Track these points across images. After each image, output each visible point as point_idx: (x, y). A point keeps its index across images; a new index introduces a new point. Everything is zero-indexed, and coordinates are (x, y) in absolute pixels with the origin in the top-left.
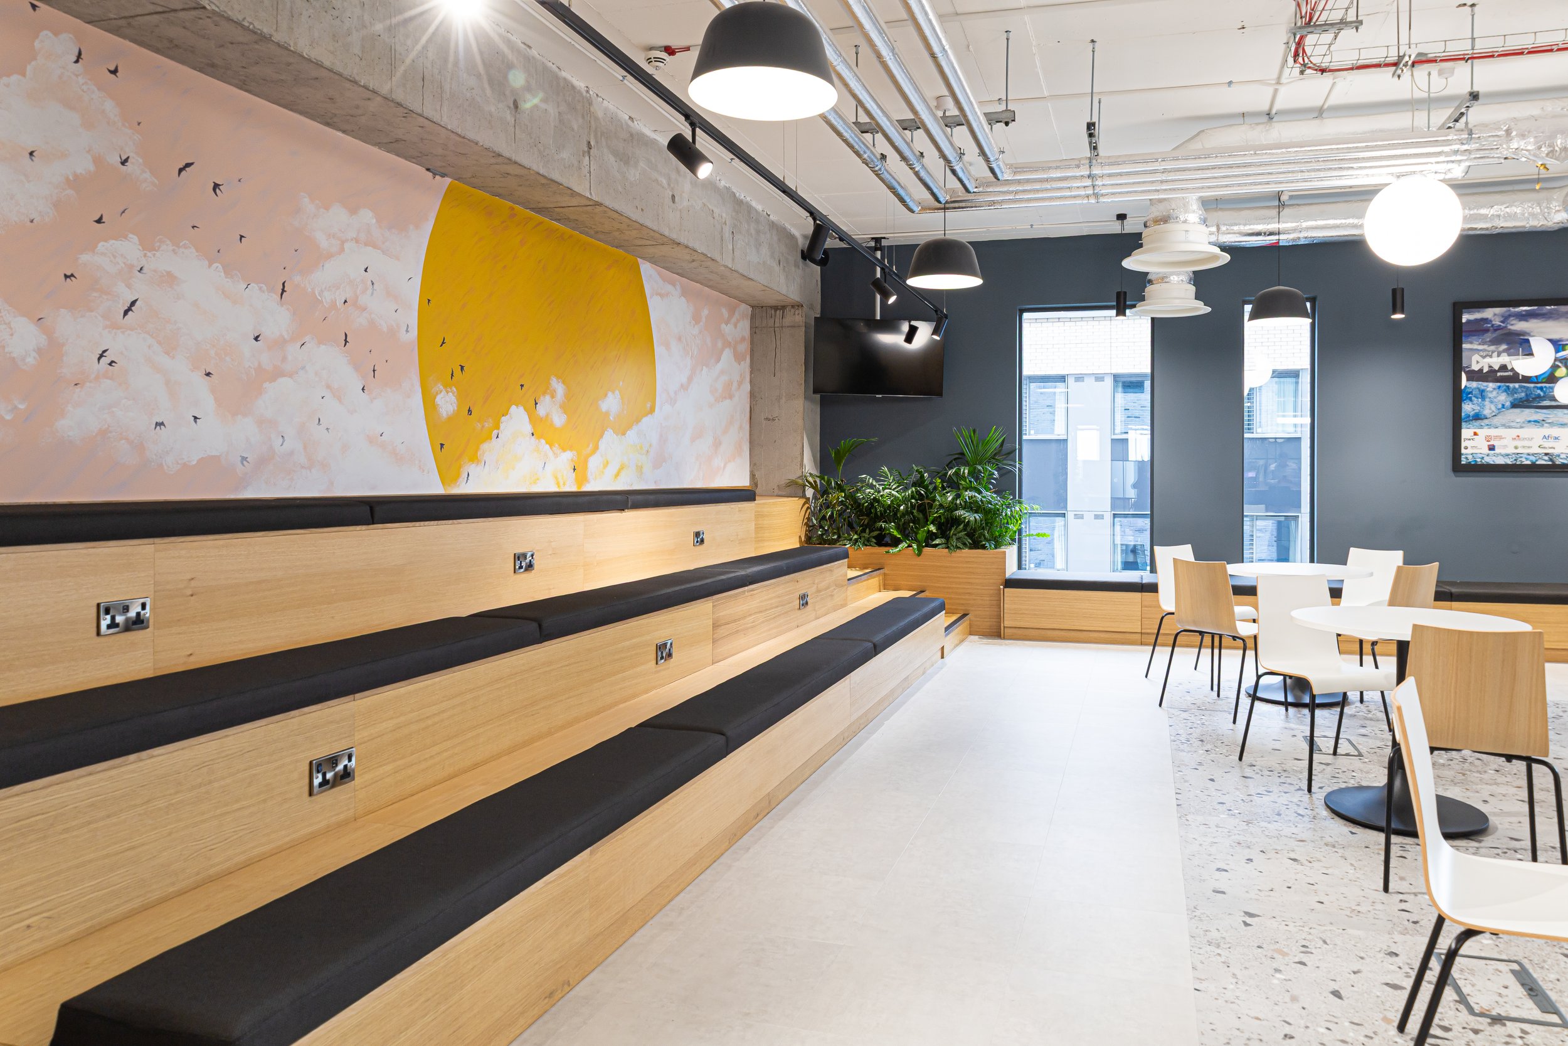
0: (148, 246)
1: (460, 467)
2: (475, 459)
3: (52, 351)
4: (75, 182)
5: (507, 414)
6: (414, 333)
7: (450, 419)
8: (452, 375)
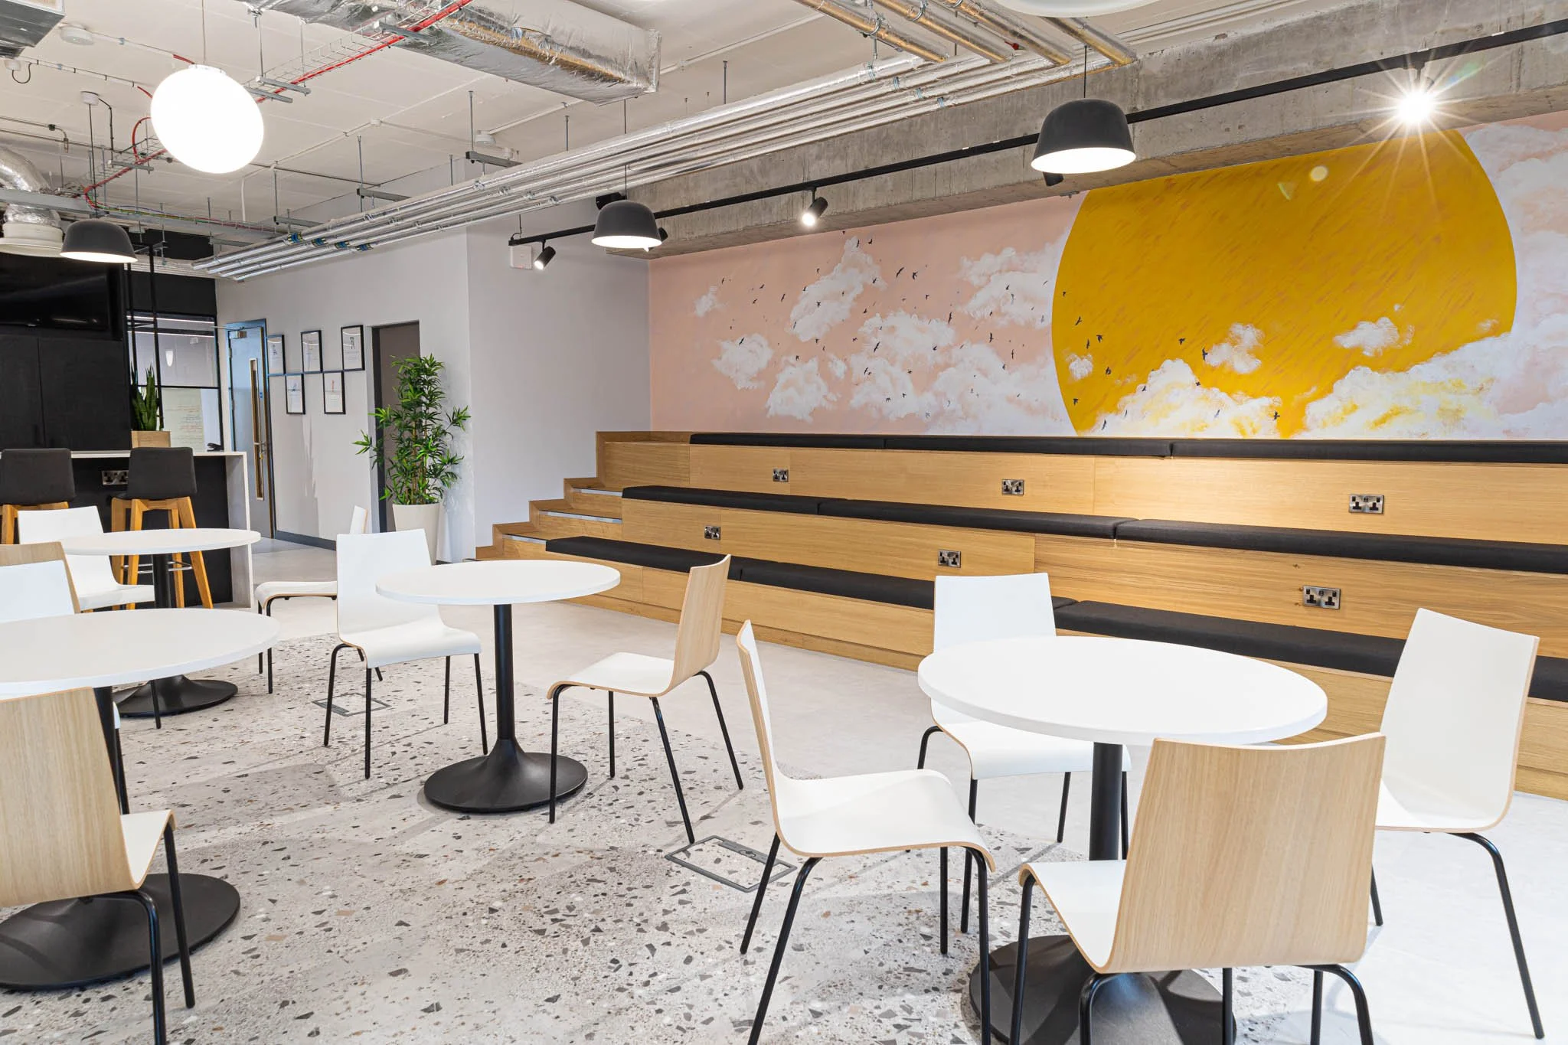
0: (883, 317)
1: (1095, 416)
2: (1114, 409)
3: (849, 372)
4: (857, 299)
5: (1158, 369)
6: (1049, 320)
7: (1084, 380)
8: (1088, 345)
